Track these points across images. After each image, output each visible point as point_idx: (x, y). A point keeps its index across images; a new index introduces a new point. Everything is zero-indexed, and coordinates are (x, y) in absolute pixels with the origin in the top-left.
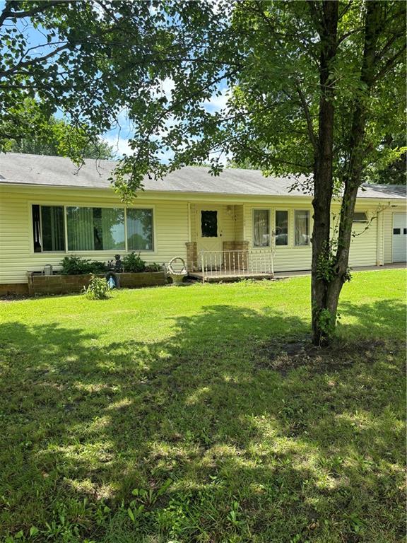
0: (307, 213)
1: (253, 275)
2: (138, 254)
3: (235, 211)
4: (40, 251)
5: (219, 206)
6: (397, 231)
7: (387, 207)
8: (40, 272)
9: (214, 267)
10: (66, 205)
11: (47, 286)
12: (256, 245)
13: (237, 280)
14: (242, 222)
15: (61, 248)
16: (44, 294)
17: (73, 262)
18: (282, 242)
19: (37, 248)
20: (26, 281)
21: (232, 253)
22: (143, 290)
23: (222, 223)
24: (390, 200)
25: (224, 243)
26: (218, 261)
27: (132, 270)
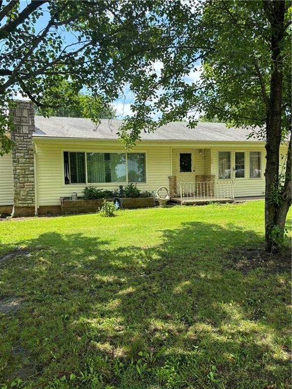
0: (259, 153)
1: (218, 200)
2: (135, 185)
3: (205, 153)
4: (69, 184)
5: (193, 149)
8: (69, 198)
9: (189, 194)
10: (86, 151)
11: (74, 207)
12: (220, 178)
13: (206, 203)
14: (210, 161)
15: (84, 182)
16: (72, 213)
17: (91, 190)
18: (240, 175)
19: (67, 181)
20: (60, 204)
21: (202, 184)
22: (139, 210)
23: (195, 162)
25: (196, 176)
26: (192, 190)
27: (131, 196)
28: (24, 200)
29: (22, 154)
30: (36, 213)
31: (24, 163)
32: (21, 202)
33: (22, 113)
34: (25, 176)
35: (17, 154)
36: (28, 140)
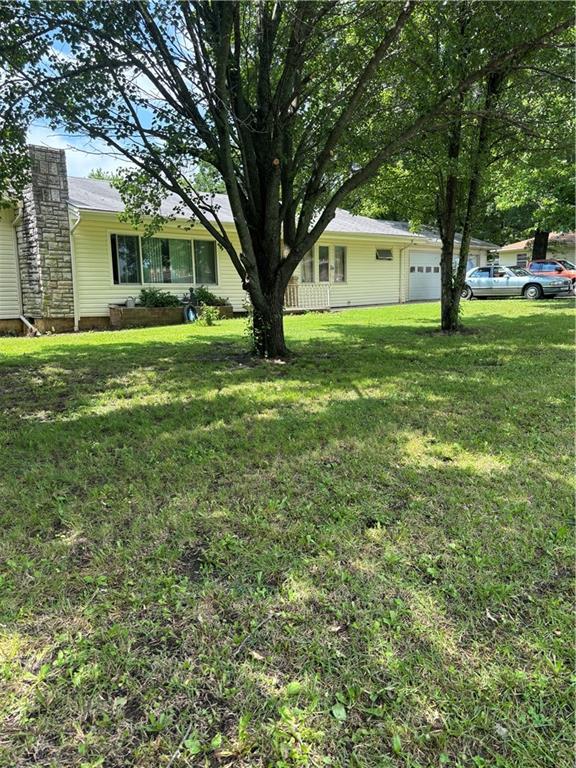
2: (206, 287)
4: (120, 283)
6: (412, 269)
7: (410, 245)
8: (124, 305)
10: (140, 234)
11: (134, 318)
12: (303, 281)
13: (302, 312)
15: (138, 280)
19: (116, 281)
20: (108, 314)
24: (411, 238)
28: (58, 307)
29: (53, 235)
30: (76, 328)
31: (54, 250)
32: (53, 310)
33: (50, 168)
34: (58, 269)
35: (45, 235)
36: (60, 212)
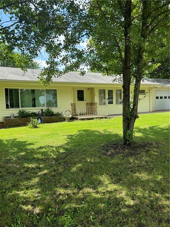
0: (121, 90)
1: (99, 117)
2: (51, 108)
3: (91, 90)
4: (9, 108)
5: (85, 88)
6: (157, 98)
7: (153, 88)
8: (9, 117)
9: (83, 114)
10: (20, 88)
11: (12, 123)
12: (100, 104)
13: (92, 119)
14: (94, 95)
15: (18, 106)
16: (11, 126)
17: (23, 112)
18: (111, 103)
20: (3, 121)
21: (90, 108)
22: (53, 124)
23: (86, 95)
24: (154, 85)
25: (87, 103)
26: (84, 111)
27: (48, 115)
